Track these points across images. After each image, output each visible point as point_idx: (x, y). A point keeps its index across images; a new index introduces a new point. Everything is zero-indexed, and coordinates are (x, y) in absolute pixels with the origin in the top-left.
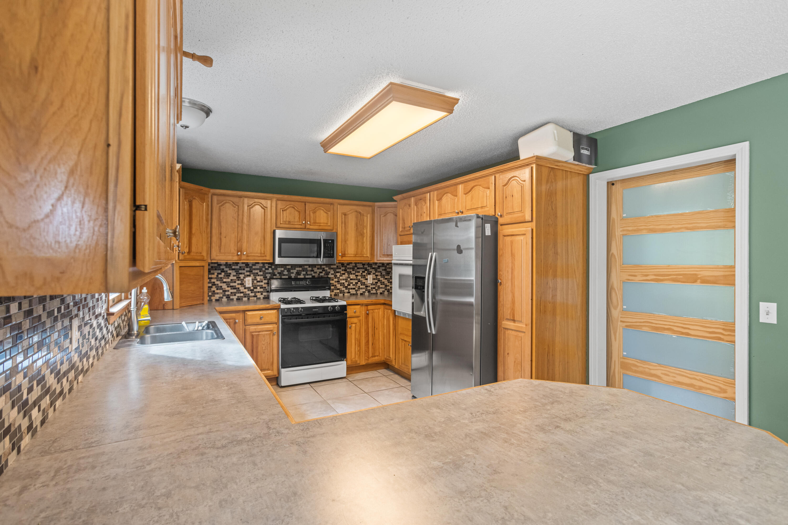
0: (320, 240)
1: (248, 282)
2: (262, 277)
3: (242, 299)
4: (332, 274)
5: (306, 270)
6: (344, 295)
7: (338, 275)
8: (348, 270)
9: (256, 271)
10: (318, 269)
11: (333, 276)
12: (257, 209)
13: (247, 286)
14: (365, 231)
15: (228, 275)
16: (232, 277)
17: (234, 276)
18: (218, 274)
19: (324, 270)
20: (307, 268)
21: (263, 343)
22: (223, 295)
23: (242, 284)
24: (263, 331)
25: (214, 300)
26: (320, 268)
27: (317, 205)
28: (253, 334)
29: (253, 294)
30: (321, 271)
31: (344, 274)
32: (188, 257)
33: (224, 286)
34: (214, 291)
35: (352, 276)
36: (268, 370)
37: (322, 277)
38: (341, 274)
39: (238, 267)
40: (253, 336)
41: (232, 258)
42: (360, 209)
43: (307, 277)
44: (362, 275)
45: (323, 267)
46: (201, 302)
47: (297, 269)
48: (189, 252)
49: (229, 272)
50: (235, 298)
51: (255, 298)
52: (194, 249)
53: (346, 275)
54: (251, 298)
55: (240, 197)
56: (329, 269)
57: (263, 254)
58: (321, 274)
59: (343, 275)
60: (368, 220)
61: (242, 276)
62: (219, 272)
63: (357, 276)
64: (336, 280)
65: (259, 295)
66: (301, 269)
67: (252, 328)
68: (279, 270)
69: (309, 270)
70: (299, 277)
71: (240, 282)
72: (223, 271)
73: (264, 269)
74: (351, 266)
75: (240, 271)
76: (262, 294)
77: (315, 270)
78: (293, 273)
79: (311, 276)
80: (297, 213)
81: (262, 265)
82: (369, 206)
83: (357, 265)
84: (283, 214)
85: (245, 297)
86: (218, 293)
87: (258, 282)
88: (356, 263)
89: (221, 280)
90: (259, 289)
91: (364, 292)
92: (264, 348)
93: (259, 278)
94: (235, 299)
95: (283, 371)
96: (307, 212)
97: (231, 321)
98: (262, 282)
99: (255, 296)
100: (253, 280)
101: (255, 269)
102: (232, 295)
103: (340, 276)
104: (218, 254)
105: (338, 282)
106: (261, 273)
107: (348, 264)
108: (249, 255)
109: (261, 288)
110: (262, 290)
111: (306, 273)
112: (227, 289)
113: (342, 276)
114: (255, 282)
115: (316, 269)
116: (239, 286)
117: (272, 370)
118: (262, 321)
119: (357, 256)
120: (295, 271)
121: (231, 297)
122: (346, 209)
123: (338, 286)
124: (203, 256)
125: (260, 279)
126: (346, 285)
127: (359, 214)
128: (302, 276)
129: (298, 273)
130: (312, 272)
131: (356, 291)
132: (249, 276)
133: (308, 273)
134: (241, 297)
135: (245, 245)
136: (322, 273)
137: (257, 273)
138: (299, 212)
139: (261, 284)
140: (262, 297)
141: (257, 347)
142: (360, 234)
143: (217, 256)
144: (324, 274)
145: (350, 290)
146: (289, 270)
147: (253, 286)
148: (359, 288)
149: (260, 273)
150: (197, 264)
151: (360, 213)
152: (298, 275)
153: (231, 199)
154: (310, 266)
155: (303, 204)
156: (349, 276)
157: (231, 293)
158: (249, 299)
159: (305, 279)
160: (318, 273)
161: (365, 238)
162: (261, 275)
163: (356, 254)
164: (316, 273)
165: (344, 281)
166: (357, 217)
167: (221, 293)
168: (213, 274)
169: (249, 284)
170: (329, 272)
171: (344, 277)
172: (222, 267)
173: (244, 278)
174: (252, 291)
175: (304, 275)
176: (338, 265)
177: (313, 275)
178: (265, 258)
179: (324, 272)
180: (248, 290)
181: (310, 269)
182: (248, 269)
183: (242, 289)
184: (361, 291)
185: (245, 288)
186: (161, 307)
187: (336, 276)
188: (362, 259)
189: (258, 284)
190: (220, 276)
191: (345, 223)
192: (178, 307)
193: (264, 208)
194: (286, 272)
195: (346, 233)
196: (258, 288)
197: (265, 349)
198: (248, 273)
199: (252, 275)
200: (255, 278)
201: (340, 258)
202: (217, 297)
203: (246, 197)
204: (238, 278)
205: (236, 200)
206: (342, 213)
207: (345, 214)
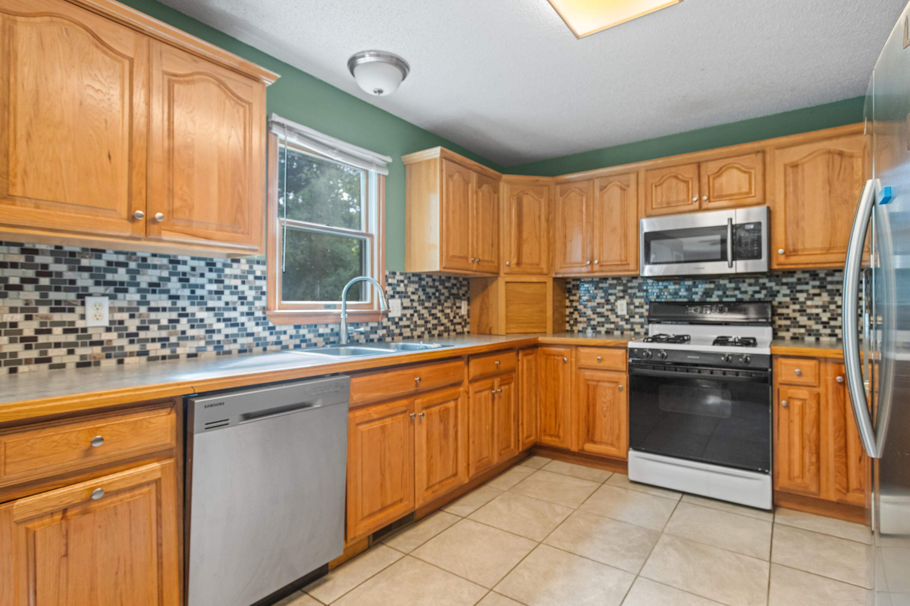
0: (727, 226)
1: (622, 307)
2: (642, 300)
3: (613, 333)
4: (785, 295)
5: (725, 289)
6: (817, 339)
7: (802, 297)
8: (829, 287)
9: (633, 291)
10: (750, 285)
11: (787, 299)
12: (613, 192)
13: (620, 313)
15: (594, 297)
16: (598, 300)
17: (602, 298)
20: (725, 285)
21: (604, 400)
22: (588, 326)
23: (612, 310)
24: (604, 381)
25: (576, 331)
27: (725, 161)
28: (589, 383)
29: (629, 326)
30: (757, 288)
31: (819, 295)
32: (517, 269)
33: (589, 312)
34: (576, 319)
36: (612, 445)
37: (760, 300)
38: (808, 294)
39: (607, 284)
40: (588, 386)
43: (725, 299)
46: (542, 330)
47: (706, 284)
48: (518, 264)
49: (595, 292)
50: (603, 330)
51: (632, 333)
52: (525, 259)
53: (825, 297)
54: (625, 333)
55: (590, 179)
56: (777, 285)
57: (624, 263)
58: (757, 296)
59: (816, 298)
61: (612, 298)
62: (582, 292)
65: (637, 328)
66: (712, 286)
67: (588, 374)
69: (731, 288)
70: (708, 300)
72: (587, 291)
75: (610, 291)
76: (642, 327)
77: (744, 287)
78: (696, 293)
79: (733, 299)
80: (684, 185)
84: (656, 191)
85: (617, 329)
86: (580, 322)
87: (636, 307)
89: (583, 303)
90: (637, 319)
92: (605, 409)
93: (637, 302)
94: (603, 332)
95: (632, 454)
96: (705, 180)
97: (560, 358)
98: (642, 307)
99: (632, 329)
100: (629, 305)
101: (631, 288)
102: (599, 326)
103: (807, 299)
104: (563, 266)
106: (641, 294)
108: (604, 264)
109: (641, 317)
110: (642, 320)
111: (724, 293)
112: (592, 316)
113: (812, 299)
114: (632, 307)
115: (745, 285)
116: (609, 313)
117: (619, 448)
118: (602, 365)
119: (831, 251)
121: (598, 329)
122: (799, 152)
124: (541, 268)
125: (640, 303)
127: (837, 158)
128: (714, 299)
129: (707, 293)
130: (737, 292)
132: (623, 298)
133: (728, 293)
134: (611, 329)
135: (596, 251)
136: (759, 292)
137: (634, 294)
138: (688, 182)
140: (642, 331)
141: (594, 405)
143: (561, 268)
144: (766, 295)
146: (689, 289)
147: (628, 313)
149: (639, 294)
150: (534, 279)
151: (840, 153)
152: (707, 297)
153: (578, 184)
155: (696, 166)
156: (833, 299)
157: (598, 322)
158: (622, 333)
160: (750, 293)
162: (641, 297)
163: (830, 248)
164: (746, 292)
165: (819, 311)
166: (829, 166)
167: (585, 322)
168: (575, 295)
169: (622, 310)
170: (778, 292)
171: (818, 301)
173: (616, 301)
174: (627, 321)
175: (718, 296)
176: (801, 276)
177: (740, 296)
178: (626, 267)
179: (764, 292)
180: (622, 320)
181: (733, 285)
182: (621, 287)
183: (613, 318)
185: (617, 317)
186: (487, 331)
187: (795, 300)
189: (637, 310)
190: (583, 298)
191: (794, 186)
192: (504, 333)
193: (625, 188)
196: (637, 317)
197: (607, 411)
198: (621, 294)
199: (627, 297)
200: (632, 300)
201: (782, 259)
202: (580, 327)
203: (597, 178)
204: (608, 302)
205: (584, 185)
206: (785, 166)
207: (795, 166)
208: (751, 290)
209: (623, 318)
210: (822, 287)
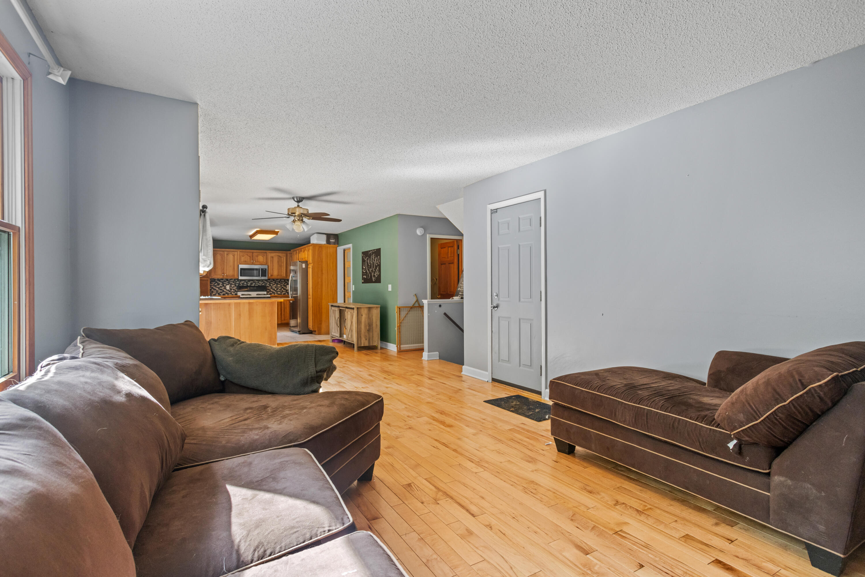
0: (260, 269)
1: (228, 287)
2: (234, 285)
5: (255, 283)
6: (274, 294)
7: (271, 285)
9: (231, 283)
10: (261, 282)
12: (231, 256)
13: (227, 289)
14: (283, 265)
15: (219, 284)
16: (220, 285)
18: (215, 284)
19: (264, 282)
22: (217, 293)
25: (212, 294)
26: (262, 282)
27: (259, 253)
29: (230, 293)
33: (217, 289)
35: (278, 286)
37: (263, 286)
39: (223, 281)
41: (220, 277)
42: (280, 254)
44: (284, 285)
45: (264, 281)
47: (251, 282)
49: (219, 283)
50: (222, 294)
53: (276, 285)
55: (224, 251)
57: (234, 276)
58: (263, 284)
60: (284, 259)
61: (225, 285)
62: (215, 283)
63: (281, 285)
64: (271, 287)
65: (233, 293)
66: (252, 282)
68: (242, 282)
70: (252, 285)
71: (224, 287)
72: (216, 282)
73: (235, 282)
74: (278, 281)
75: (224, 283)
80: (249, 257)
81: (234, 280)
82: (284, 253)
83: (282, 280)
84: (242, 258)
85: (226, 294)
86: (214, 292)
87: (232, 287)
88: (281, 279)
89: (216, 286)
90: (233, 290)
91: (285, 293)
93: (233, 286)
96: (254, 257)
98: (234, 287)
99: (231, 294)
100: (230, 287)
101: (231, 282)
104: (214, 275)
105: (271, 288)
106: (234, 284)
107: (277, 280)
108: (227, 275)
110: (234, 291)
112: (218, 290)
114: (231, 287)
120: (250, 283)
121: (220, 294)
122: (273, 255)
123: (272, 290)
124: (208, 276)
126: (276, 290)
128: (253, 285)
129: (251, 284)
130: (258, 284)
131: (281, 292)
132: (228, 285)
134: (224, 294)
135: (225, 272)
138: (250, 257)
139: (233, 288)
140: (234, 294)
142: (280, 266)
145: (278, 292)
146: (247, 283)
147: (230, 289)
148: (283, 291)
149: (233, 284)
151: (280, 256)
153: (220, 252)
154: (257, 280)
155: (252, 253)
157: (220, 292)
159: (254, 286)
161: (282, 268)
163: (278, 275)
164: (260, 284)
166: (278, 258)
168: (212, 284)
171: (274, 286)
172: (216, 281)
173: (226, 285)
174: (230, 291)
176: (271, 280)
177: (259, 284)
181: (257, 282)
182: (228, 282)
183: (225, 290)
184: (284, 293)
187: (270, 286)
188: (281, 277)
189: (232, 288)
190: (215, 285)
191: (272, 261)
193: (234, 256)
194: (245, 283)
195: (273, 266)
198: (228, 284)
200: (231, 285)
201: (270, 277)
202: (214, 293)
203: (226, 251)
204: (223, 286)
205: (221, 252)
206: (271, 257)
207: (272, 257)
208: (261, 283)
209: (228, 290)
210: (275, 283)
